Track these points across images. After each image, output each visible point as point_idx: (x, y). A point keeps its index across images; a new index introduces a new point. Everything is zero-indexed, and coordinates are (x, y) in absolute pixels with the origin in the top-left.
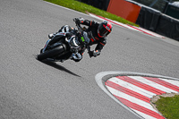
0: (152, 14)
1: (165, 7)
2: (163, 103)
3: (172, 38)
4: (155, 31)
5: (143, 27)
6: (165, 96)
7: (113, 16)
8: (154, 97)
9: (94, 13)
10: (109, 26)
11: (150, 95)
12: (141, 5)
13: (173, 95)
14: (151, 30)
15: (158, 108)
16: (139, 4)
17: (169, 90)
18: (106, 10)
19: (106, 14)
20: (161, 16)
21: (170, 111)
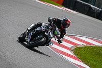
2: (77, 50)
8: (72, 47)
11: (70, 46)
13: (83, 46)
17: (81, 43)
20: (76, 1)
21: (82, 55)
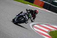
0: (48, 4)
1: (52, 2)
2: (51, 33)
3: (54, 12)
4: (49, 10)
5: (45, 9)
6: (52, 31)
7: (35, 5)
8: (48, 31)
9: (29, 4)
10: (37, 11)
11: (47, 30)
12: (44, 2)
13: (54, 30)
14: (47, 10)
15: (50, 35)
16: (44, 1)
17: (53, 29)
18: (33, 3)
19: (33, 4)
20: (51, 5)
21: (54, 36)
